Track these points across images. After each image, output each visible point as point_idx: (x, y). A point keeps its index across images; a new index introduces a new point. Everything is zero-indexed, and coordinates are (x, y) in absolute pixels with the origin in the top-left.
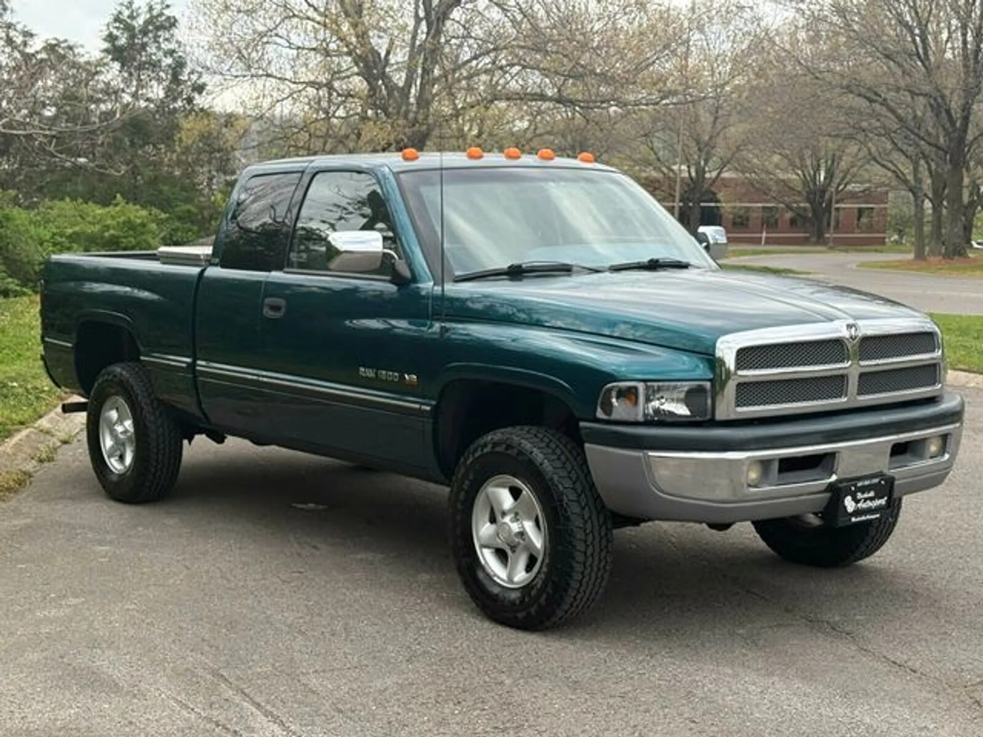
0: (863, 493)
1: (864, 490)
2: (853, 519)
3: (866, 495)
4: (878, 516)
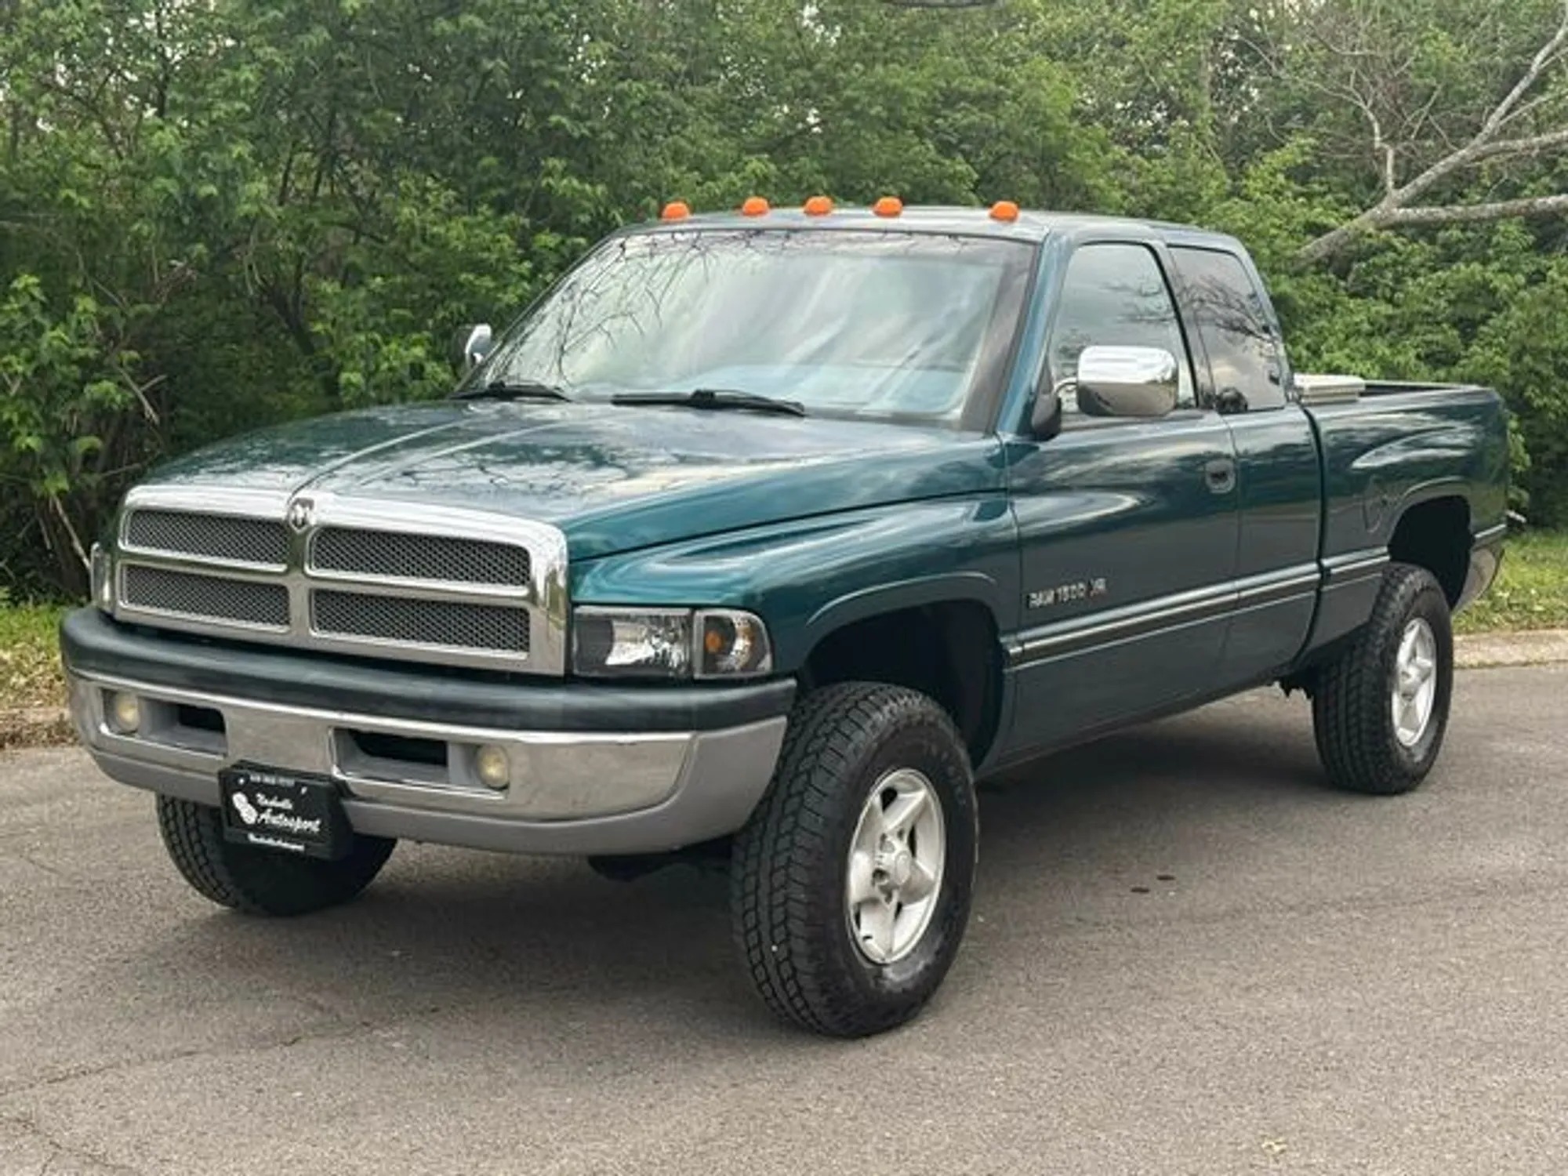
0: (269, 797)
1: (271, 792)
2: (252, 837)
3: (274, 803)
4: (301, 848)
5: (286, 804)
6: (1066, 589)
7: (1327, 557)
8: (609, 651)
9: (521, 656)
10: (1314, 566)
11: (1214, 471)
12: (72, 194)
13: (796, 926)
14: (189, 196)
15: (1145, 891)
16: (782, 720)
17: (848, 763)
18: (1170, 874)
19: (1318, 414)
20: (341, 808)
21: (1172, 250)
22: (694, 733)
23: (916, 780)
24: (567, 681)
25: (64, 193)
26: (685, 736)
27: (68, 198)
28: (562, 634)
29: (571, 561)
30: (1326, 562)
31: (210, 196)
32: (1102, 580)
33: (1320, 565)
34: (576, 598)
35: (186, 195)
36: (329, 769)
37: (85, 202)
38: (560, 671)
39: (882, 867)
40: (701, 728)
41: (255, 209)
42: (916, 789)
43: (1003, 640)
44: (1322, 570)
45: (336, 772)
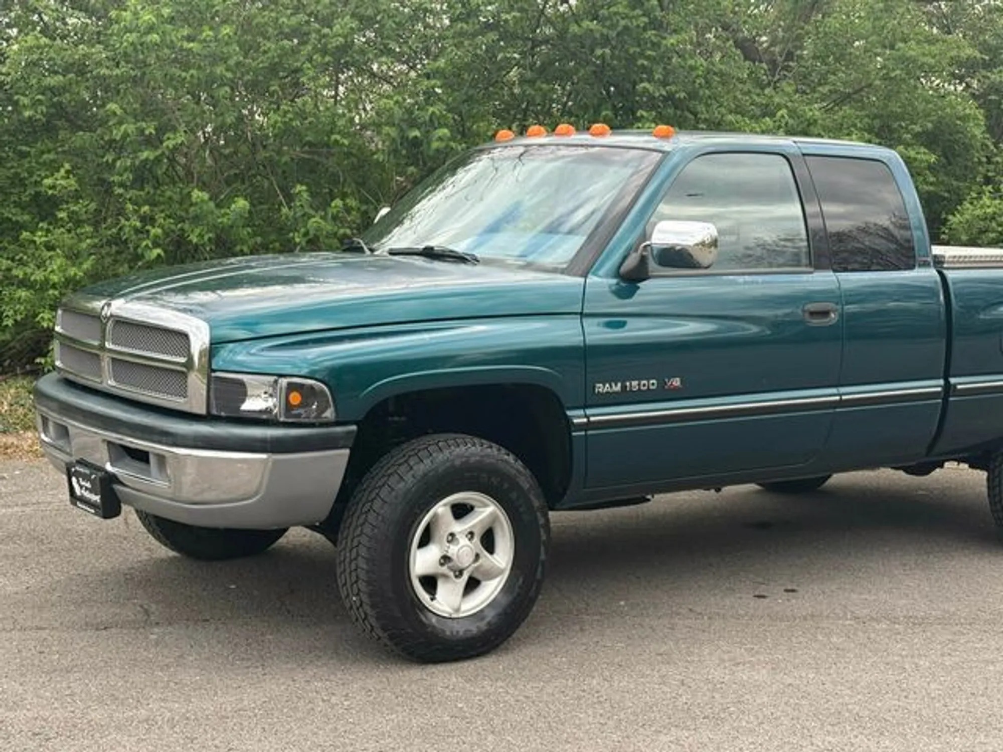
0: (83, 480)
1: (84, 477)
2: (78, 504)
3: (85, 484)
5: (88, 485)
6: (635, 383)
7: (955, 376)
8: (243, 401)
9: (182, 400)
10: (941, 382)
11: (812, 310)
12: (338, 137)
13: (362, 586)
14: (404, 138)
15: (764, 597)
16: (347, 452)
17: (406, 483)
18: (795, 588)
19: (950, 275)
20: (112, 490)
21: (807, 158)
22: (270, 454)
23: (485, 500)
24: (208, 418)
25: (333, 137)
26: (264, 456)
27: (336, 141)
28: (205, 387)
29: (211, 344)
30: (953, 380)
31: (416, 137)
32: (678, 379)
33: (947, 382)
34: (214, 367)
35: (402, 137)
36: (104, 464)
37: (346, 142)
38: (203, 411)
39: (449, 555)
40: (273, 451)
41: (443, 145)
42: (486, 506)
43: (569, 413)
44: (948, 387)
45: (109, 467)
